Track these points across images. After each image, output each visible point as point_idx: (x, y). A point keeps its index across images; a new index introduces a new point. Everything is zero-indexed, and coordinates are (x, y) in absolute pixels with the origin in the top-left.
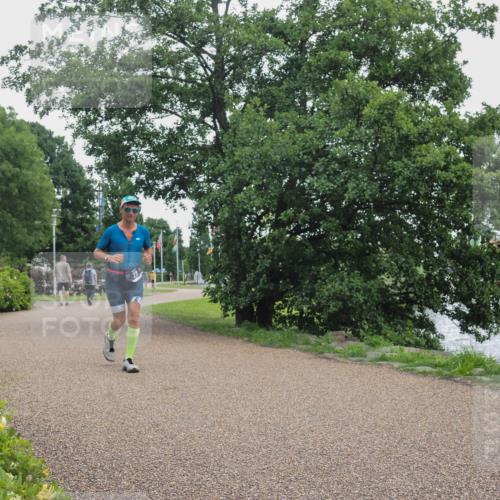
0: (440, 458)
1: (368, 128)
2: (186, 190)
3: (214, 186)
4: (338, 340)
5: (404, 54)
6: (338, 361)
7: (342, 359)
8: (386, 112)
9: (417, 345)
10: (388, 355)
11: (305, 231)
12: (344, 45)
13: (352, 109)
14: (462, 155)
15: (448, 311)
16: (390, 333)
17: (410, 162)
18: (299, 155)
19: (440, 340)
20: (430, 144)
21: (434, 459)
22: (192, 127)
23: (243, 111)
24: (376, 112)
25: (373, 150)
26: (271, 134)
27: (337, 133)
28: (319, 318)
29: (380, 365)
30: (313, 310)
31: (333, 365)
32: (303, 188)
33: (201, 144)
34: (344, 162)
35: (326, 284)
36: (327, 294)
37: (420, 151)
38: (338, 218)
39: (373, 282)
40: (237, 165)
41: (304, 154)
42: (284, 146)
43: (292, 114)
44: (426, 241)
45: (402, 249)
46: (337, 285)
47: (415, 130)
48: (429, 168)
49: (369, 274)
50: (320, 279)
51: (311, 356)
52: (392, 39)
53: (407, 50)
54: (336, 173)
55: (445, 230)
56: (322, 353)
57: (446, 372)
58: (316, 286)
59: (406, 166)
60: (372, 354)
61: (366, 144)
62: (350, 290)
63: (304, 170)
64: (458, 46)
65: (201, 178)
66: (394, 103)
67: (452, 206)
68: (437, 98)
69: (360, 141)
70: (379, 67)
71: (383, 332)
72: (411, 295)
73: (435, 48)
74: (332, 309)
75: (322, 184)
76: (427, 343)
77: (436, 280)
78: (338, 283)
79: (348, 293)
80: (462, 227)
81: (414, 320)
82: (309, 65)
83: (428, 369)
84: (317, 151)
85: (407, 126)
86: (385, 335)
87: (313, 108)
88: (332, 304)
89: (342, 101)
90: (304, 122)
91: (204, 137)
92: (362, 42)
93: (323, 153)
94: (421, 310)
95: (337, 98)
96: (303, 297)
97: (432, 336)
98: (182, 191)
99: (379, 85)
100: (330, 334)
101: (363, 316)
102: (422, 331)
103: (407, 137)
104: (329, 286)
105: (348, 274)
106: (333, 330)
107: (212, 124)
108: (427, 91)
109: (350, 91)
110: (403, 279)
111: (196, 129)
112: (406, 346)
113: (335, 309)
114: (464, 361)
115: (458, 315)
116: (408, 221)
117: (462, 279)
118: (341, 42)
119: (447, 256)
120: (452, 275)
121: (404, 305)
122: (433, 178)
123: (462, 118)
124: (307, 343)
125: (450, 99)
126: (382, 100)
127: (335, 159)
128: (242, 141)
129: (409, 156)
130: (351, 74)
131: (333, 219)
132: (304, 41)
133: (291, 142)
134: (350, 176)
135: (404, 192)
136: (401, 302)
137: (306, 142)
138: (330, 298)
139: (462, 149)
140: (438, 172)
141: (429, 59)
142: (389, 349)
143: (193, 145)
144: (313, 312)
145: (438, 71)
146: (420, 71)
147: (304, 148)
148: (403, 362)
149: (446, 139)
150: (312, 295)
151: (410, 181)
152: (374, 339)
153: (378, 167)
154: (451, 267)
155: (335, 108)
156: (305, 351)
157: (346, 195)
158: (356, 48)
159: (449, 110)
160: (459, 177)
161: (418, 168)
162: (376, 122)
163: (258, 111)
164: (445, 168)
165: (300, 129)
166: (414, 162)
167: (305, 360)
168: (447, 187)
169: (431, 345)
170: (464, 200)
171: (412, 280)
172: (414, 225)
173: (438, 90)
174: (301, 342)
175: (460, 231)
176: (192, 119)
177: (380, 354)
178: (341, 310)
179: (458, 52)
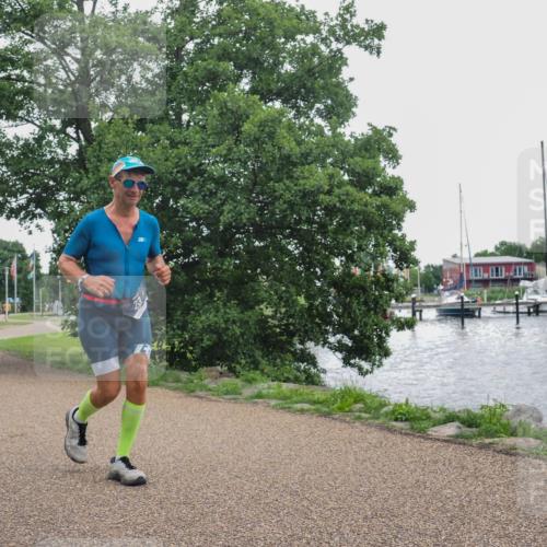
0: (312, 502)
1: (248, 146)
2: (43, 209)
3: (77, 205)
4: (212, 377)
5: (287, 67)
6: (211, 400)
7: (214, 398)
8: (267, 129)
9: (296, 380)
10: (265, 392)
11: (178, 256)
12: (224, 55)
13: (231, 125)
14: (346, 177)
15: (330, 343)
16: (268, 369)
17: (292, 185)
18: (171, 173)
19: (322, 375)
20: (313, 166)
21: (305, 503)
22: (51, 138)
23: (110, 122)
24: (256, 129)
25: (253, 169)
26: (141, 149)
27: (214, 150)
28: (191, 352)
29: (256, 403)
30: (186, 344)
31: (204, 404)
32: (176, 210)
33: (62, 158)
34: (222, 182)
35: (200, 315)
36: (201, 326)
37: (302, 172)
38: (214, 243)
39: (250, 313)
40: (103, 182)
41: (178, 172)
42: (156, 163)
43: (165, 127)
44: (307, 269)
45: (282, 277)
46: (211, 316)
47: (297, 150)
48: (312, 192)
49: (247, 304)
50: (193, 309)
51: (181, 394)
52: (276, 51)
53: (290, 63)
54: (212, 194)
55: (327, 257)
56: (193, 391)
57: (326, 409)
58: (189, 318)
59: (288, 188)
60: (248, 391)
61: (246, 163)
62: (226, 322)
63: (177, 189)
64: (344, 62)
65: (62, 196)
66: (276, 120)
67: (336, 232)
68: (321, 116)
69: (240, 160)
70: (261, 79)
71: (260, 367)
72: (292, 328)
73: (320, 63)
74: (206, 343)
75: (197, 206)
76: (307, 378)
77: (317, 310)
78: (213, 315)
79: (223, 326)
80: (345, 254)
81: (294, 354)
82: (185, 74)
83: (306, 406)
84: (192, 169)
85: (289, 146)
86: (262, 371)
87: (189, 122)
88: (206, 337)
89: (221, 114)
90: (179, 138)
91: (65, 150)
92: (243, 53)
93: (198, 171)
94: (302, 343)
95: (215, 112)
96: (174, 330)
97: (313, 370)
98: (39, 211)
99: (261, 99)
100: (203, 371)
101: (239, 351)
102: (303, 366)
103: (289, 156)
104: (203, 318)
105: (225, 305)
106: (207, 366)
107: (74, 136)
108: (311, 108)
109: (229, 104)
110: (283, 310)
111: (56, 140)
112: (284, 381)
113: (208, 343)
114: (343, 397)
115: (340, 348)
116: (289, 247)
117: (345, 309)
118: (221, 52)
119: (330, 286)
120: (334, 305)
121: (284, 338)
122: (316, 203)
123: (347, 138)
124: (178, 380)
125: (335, 118)
126: (263, 116)
127: (212, 179)
128: (108, 156)
129: (290, 177)
130: (231, 85)
131: (208, 245)
132: (180, 48)
133: (163, 157)
134: (227, 197)
135: (285, 217)
136: (281, 334)
137: (180, 159)
138: (204, 330)
139: (347, 171)
140: (322, 196)
141: (314, 74)
142: (266, 385)
143: (53, 158)
144: (185, 347)
145: (323, 88)
146: (304, 86)
147: (177, 165)
148: (281, 399)
149: (329, 160)
150: (183, 328)
151: (291, 205)
152: (252, 375)
153: (258, 188)
154: (334, 298)
155: (213, 123)
156: (175, 389)
157: (221, 218)
158: (237, 58)
159: (334, 129)
160: (342, 202)
161: (300, 191)
162: (257, 140)
163: (127, 123)
164: (329, 193)
165: (174, 144)
166: (296, 185)
167: (175, 400)
168: (330, 211)
169: (311, 380)
170: (348, 225)
171: (293, 311)
172: (296, 252)
173: (322, 107)
174: (170, 380)
175: (343, 258)
176: (52, 129)
177: (256, 391)
178: (216, 344)
179: (344, 68)
